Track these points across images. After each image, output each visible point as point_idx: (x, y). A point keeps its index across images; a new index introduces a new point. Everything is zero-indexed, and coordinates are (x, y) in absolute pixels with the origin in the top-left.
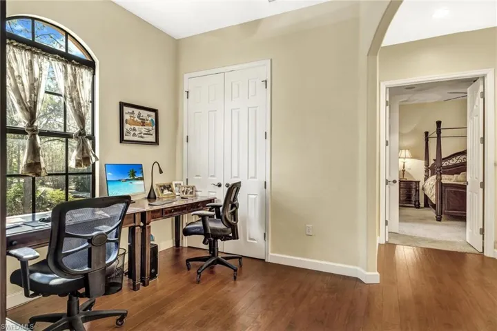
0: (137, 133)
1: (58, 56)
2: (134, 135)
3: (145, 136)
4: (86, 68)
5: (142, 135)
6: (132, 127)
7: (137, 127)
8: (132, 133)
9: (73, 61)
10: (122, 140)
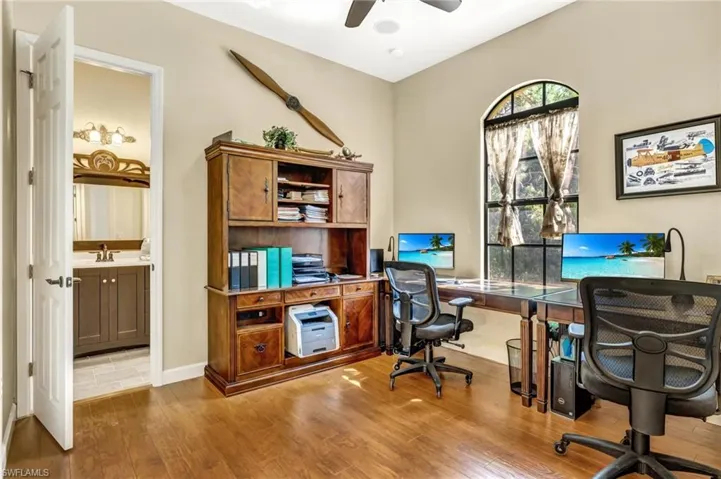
0: (654, 177)
1: (532, 116)
2: (649, 181)
3: (678, 178)
4: (568, 110)
5: (672, 178)
6: (644, 169)
7: (655, 167)
8: (643, 179)
9: (550, 111)
10: (620, 194)
